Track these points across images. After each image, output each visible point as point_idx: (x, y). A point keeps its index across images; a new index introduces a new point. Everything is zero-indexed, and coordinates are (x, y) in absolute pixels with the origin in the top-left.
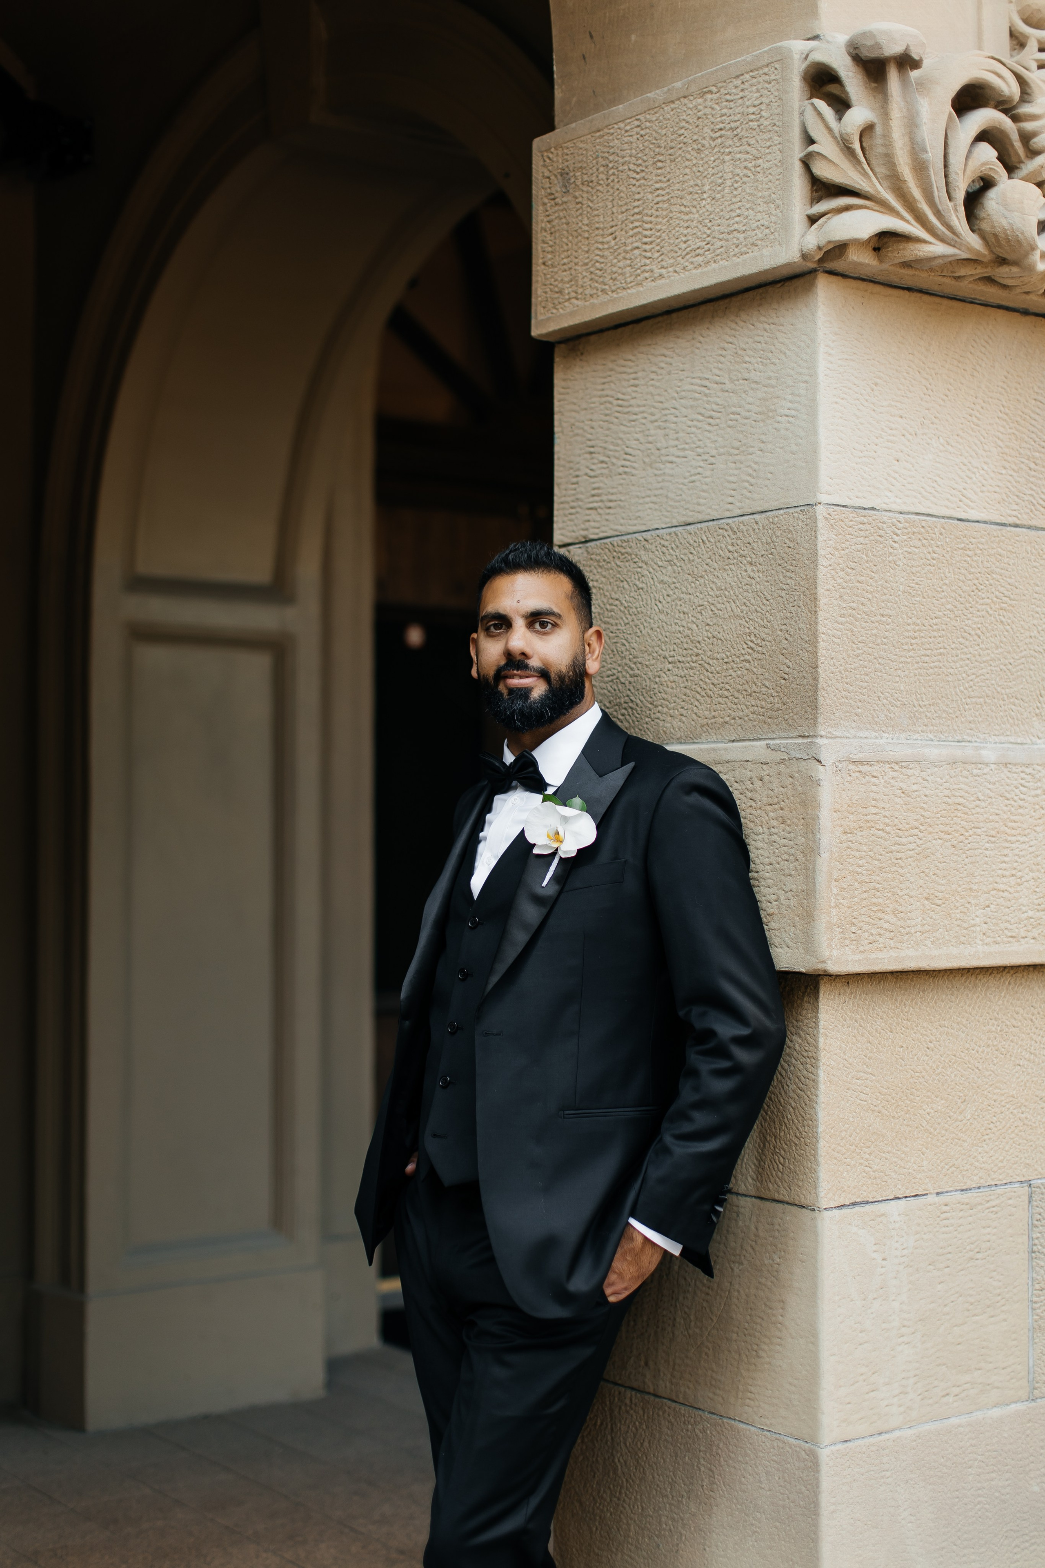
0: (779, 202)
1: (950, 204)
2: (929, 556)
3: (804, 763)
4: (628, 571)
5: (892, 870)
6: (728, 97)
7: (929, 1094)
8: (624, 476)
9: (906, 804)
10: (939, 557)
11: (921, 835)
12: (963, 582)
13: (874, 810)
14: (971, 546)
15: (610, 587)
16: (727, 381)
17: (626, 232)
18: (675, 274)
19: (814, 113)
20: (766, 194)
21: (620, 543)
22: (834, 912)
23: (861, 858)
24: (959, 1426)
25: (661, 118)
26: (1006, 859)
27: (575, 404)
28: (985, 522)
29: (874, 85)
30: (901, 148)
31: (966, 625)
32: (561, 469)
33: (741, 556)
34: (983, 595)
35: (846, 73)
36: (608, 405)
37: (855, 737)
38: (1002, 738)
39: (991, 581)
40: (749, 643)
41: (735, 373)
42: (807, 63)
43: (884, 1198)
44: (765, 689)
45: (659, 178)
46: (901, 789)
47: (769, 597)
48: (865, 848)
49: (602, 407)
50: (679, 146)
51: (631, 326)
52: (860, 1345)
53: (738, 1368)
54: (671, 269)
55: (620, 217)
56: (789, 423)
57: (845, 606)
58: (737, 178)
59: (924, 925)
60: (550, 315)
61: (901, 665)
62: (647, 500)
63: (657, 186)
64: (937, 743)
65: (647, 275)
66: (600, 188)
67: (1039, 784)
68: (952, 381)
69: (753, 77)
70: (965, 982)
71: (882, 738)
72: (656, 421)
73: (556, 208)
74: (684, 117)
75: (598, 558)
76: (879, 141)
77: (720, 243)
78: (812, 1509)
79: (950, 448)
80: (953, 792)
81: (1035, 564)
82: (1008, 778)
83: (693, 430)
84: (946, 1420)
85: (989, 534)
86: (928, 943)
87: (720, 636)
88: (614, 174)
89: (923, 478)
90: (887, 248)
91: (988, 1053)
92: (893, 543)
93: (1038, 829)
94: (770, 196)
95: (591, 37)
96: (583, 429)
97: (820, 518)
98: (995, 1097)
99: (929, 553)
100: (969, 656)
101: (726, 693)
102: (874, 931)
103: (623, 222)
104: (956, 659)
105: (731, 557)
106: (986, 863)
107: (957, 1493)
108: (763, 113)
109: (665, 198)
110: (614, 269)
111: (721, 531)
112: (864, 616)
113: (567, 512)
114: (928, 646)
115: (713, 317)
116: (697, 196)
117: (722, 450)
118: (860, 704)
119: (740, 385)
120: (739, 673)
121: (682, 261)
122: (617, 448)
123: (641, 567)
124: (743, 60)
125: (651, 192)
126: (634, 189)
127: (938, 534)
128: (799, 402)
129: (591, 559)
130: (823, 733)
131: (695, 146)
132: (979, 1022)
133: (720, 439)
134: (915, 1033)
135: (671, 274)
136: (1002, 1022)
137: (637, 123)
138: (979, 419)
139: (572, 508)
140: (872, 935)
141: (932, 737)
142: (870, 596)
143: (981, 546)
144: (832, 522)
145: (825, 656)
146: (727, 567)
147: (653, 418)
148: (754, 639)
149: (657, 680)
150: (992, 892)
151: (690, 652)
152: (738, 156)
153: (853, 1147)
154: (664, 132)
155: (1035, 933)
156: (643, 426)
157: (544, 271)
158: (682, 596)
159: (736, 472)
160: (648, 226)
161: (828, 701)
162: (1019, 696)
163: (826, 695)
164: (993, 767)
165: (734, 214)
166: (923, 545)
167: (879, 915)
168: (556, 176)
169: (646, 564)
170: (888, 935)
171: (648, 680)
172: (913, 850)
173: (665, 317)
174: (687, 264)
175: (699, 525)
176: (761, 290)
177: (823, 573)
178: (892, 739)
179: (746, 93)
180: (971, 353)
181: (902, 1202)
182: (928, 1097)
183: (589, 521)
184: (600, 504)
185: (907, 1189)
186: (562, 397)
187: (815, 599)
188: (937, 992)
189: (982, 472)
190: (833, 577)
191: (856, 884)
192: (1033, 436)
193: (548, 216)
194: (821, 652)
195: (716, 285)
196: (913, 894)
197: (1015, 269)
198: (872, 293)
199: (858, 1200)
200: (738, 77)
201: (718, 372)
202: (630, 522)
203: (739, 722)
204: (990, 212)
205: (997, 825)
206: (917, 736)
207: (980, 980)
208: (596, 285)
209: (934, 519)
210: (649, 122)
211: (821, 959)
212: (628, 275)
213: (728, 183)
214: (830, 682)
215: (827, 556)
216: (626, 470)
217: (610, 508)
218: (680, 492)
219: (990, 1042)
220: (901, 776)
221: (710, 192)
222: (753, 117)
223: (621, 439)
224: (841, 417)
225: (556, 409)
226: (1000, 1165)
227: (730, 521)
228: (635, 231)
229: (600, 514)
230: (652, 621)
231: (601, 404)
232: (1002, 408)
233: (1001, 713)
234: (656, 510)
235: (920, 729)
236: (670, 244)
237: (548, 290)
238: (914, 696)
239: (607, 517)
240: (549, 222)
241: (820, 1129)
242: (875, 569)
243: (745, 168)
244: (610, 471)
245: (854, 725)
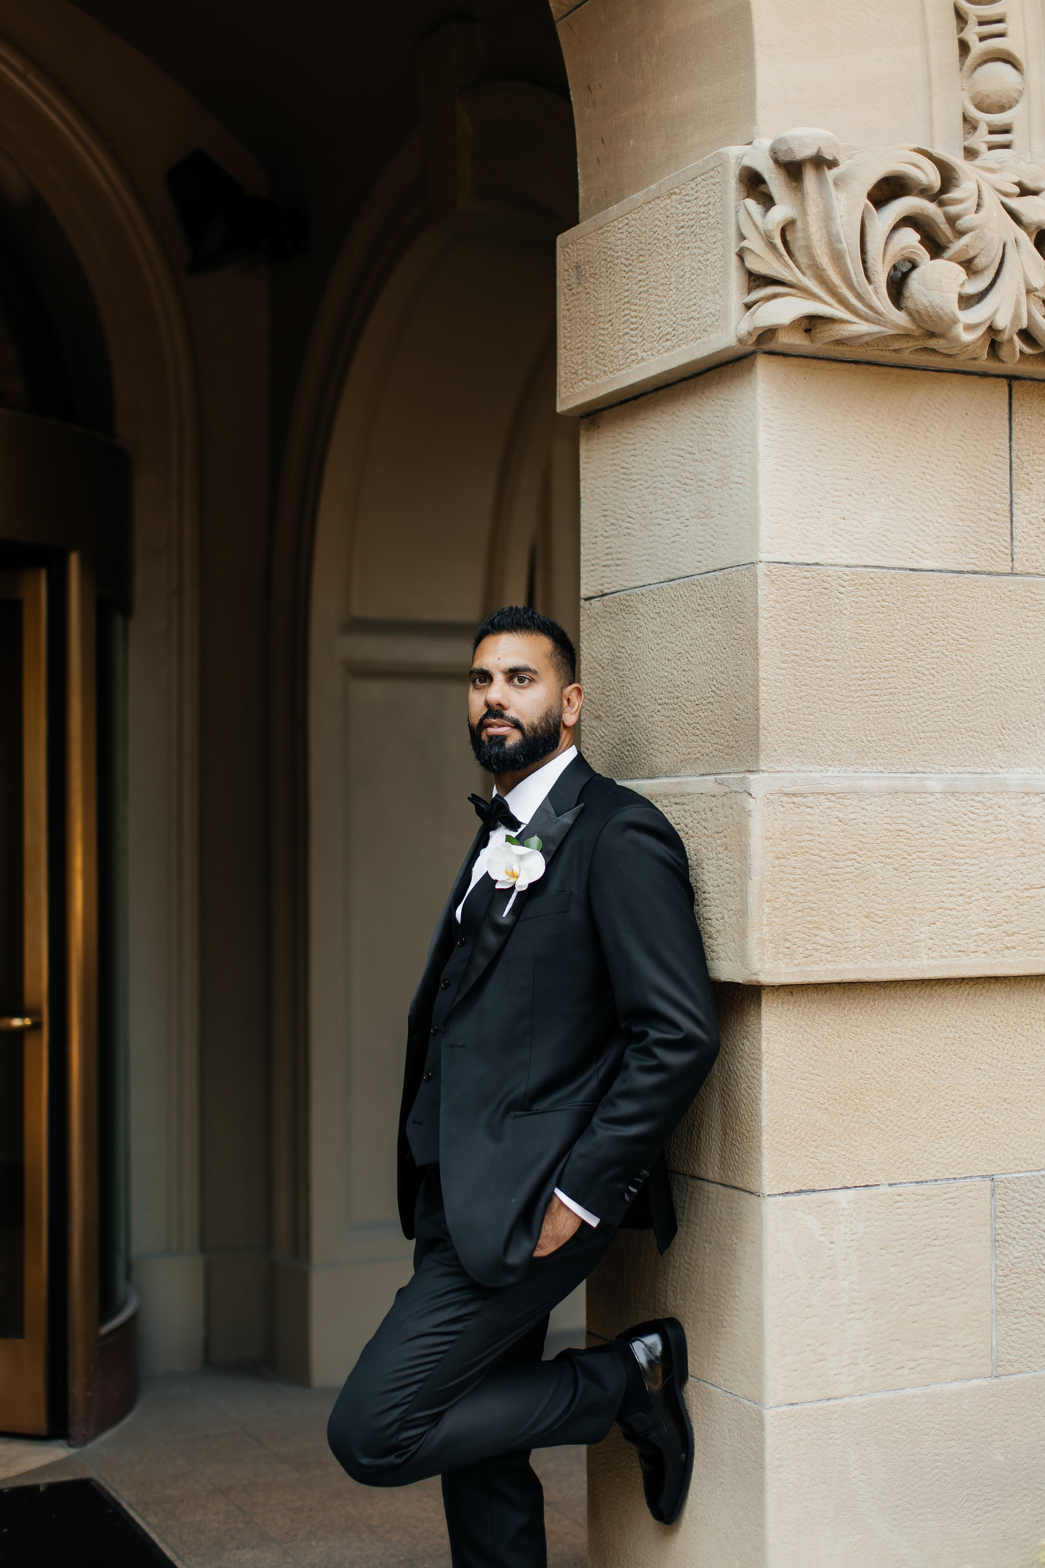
0: (721, 292)
1: (870, 288)
2: (878, 605)
3: (739, 796)
4: (631, 622)
5: (828, 891)
6: (687, 198)
7: (881, 1094)
8: (628, 537)
9: (843, 831)
10: (889, 605)
11: (859, 859)
12: (916, 626)
13: (808, 837)
14: (924, 593)
15: (618, 636)
16: (696, 452)
17: (620, 320)
18: (653, 357)
19: (745, 212)
20: (713, 284)
21: (625, 597)
22: (766, 929)
23: (795, 881)
24: (914, 1397)
25: (642, 217)
26: (953, 880)
27: (594, 472)
28: (941, 571)
29: (794, 184)
30: (819, 240)
31: (919, 666)
32: (585, 530)
33: (707, 609)
34: (938, 638)
35: (769, 175)
36: (617, 473)
37: (799, 771)
38: (960, 769)
39: (947, 625)
40: (712, 687)
41: (702, 444)
42: (740, 167)
43: (832, 1187)
44: (723, 729)
45: (641, 271)
46: (838, 817)
47: (726, 646)
48: (799, 872)
49: (613, 474)
50: (654, 242)
51: (631, 402)
52: (807, 1318)
53: (709, 1336)
54: (649, 353)
55: (615, 305)
56: (739, 489)
57: (787, 653)
58: (693, 271)
59: (863, 941)
60: (570, 394)
61: (848, 705)
62: (643, 558)
63: (640, 278)
64: (887, 775)
65: (633, 358)
66: (601, 280)
67: (990, 811)
68: (903, 443)
69: (704, 180)
70: (919, 992)
71: (827, 771)
72: (649, 487)
73: (573, 298)
74: (657, 216)
75: (610, 610)
76: (800, 234)
77: (682, 329)
78: (759, 1463)
79: (901, 505)
80: (895, 820)
81: (996, 607)
82: (955, 805)
83: (674, 495)
84: (900, 1391)
85: (944, 582)
86: (868, 957)
87: (692, 681)
88: (611, 267)
89: (871, 533)
90: (816, 329)
91: (945, 1058)
92: (839, 594)
93: (988, 852)
94: (715, 286)
95: (603, 142)
96: (599, 494)
97: (760, 574)
98: (953, 1098)
99: (879, 601)
100: (922, 694)
101: (697, 732)
102: (809, 946)
103: (617, 310)
104: (908, 697)
105: (700, 610)
106: (932, 884)
107: (912, 1457)
108: (711, 213)
109: (645, 289)
110: (612, 353)
111: (693, 586)
112: (808, 661)
113: (589, 569)
114: (878, 687)
115: (687, 394)
116: (666, 287)
117: (693, 514)
118: (803, 741)
119: (705, 455)
120: (706, 713)
121: (657, 345)
122: (623, 512)
123: (639, 619)
124: (697, 165)
125: (636, 284)
126: (624, 281)
127: (888, 584)
128: (745, 471)
129: (606, 611)
130: (764, 768)
131: (665, 242)
132: (935, 1029)
133: (692, 504)
134: (865, 1039)
135: (649, 357)
136: (961, 1029)
137: (626, 221)
138: (933, 476)
139: (593, 565)
140: (807, 950)
141: (882, 770)
142: (814, 643)
143: (935, 593)
144: (773, 578)
145: (765, 699)
146: (697, 619)
147: (647, 485)
148: (716, 684)
149: (651, 719)
150: (938, 911)
151: (673, 695)
152: (694, 251)
153: (798, 1141)
154: (643, 229)
155: (987, 947)
156: (640, 492)
157: (565, 355)
158: (667, 644)
159: (703, 533)
160: (633, 314)
161: (769, 740)
162: (978, 729)
163: (767, 734)
164: (938, 796)
165: (691, 303)
166: (872, 595)
167: (815, 932)
168: (572, 269)
169: (643, 616)
170: (824, 949)
171: (644, 720)
172: (851, 872)
173: (655, 394)
174: (660, 348)
175: (678, 581)
176: (719, 370)
177: (763, 624)
178: (839, 772)
179: (699, 194)
180: (924, 416)
181: (852, 1191)
182: (879, 1097)
183: (604, 577)
184: (611, 562)
185: (857, 1179)
186: (586, 465)
187: (757, 648)
188: (888, 1002)
189: (936, 525)
190: (774, 628)
191: (790, 904)
192: (994, 488)
193: (567, 305)
194: (762, 695)
195: (680, 367)
196: (850, 912)
197: (942, 342)
198: (815, 369)
199: (803, 1188)
200: (693, 179)
201: (690, 444)
202: (633, 578)
203: (707, 758)
204: (913, 291)
205: (943, 849)
206: (866, 768)
207: (936, 990)
208: (600, 366)
209: (884, 570)
210: (635, 220)
211: (753, 971)
212: (621, 358)
213: (688, 275)
214: (770, 722)
215: (768, 609)
216: (629, 531)
217: (618, 565)
218: (665, 551)
219: (947, 1048)
220: (838, 806)
221: (675, 283)
222: (704, 215)
223: (625, 503)
224: (783, 483)
225: (582, 477)
226: (959, 1160)
227: (699, 577)
228: (626, 318)
229: (611, 571)
230: (647, 667)
231: (612, 472)
232: (959, 465)
233: (958, 746)
234: (649, 567)
235: (869, 762)
236: (649, 330)
237: (567, 371)
238: (862, 733)
239: (616, 573)
240: (568, 310)
241: (764, 1124)
242: (819, 618)
243: (699, 261)
244: (618, 532)
245: (797, 760)
